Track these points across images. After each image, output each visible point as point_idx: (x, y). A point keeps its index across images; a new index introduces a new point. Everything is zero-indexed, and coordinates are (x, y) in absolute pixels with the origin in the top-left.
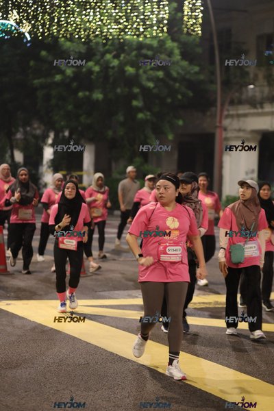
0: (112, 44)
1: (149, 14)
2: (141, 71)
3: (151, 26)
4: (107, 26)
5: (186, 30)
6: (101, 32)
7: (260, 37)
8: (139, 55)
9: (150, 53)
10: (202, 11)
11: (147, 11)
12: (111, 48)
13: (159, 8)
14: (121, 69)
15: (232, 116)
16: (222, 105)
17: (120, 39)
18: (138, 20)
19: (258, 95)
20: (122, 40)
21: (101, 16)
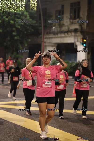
0: (6, 13)
1: (18, 2)
2: (16, 22)
3: (19, 7)
4: (4, 6)
5: (31, 8)
6: (2, 8)
7: (56, 11)
8: (15, 17)
9: (19, 16)
10: (37, 2)
11: (18, 1)
12: (5, 14)
13: (22, 0)
14: (9, 22)
15: (47, 38)
16: (44, 34)
17: (8, 11)
18: (15, 5)
19: (56, 31)
20: (9, 12)
21: (2, 3)
